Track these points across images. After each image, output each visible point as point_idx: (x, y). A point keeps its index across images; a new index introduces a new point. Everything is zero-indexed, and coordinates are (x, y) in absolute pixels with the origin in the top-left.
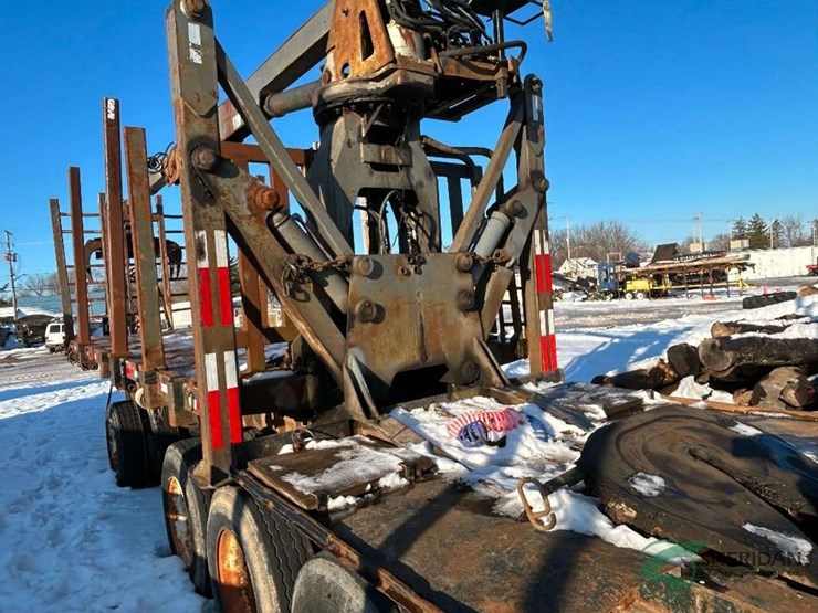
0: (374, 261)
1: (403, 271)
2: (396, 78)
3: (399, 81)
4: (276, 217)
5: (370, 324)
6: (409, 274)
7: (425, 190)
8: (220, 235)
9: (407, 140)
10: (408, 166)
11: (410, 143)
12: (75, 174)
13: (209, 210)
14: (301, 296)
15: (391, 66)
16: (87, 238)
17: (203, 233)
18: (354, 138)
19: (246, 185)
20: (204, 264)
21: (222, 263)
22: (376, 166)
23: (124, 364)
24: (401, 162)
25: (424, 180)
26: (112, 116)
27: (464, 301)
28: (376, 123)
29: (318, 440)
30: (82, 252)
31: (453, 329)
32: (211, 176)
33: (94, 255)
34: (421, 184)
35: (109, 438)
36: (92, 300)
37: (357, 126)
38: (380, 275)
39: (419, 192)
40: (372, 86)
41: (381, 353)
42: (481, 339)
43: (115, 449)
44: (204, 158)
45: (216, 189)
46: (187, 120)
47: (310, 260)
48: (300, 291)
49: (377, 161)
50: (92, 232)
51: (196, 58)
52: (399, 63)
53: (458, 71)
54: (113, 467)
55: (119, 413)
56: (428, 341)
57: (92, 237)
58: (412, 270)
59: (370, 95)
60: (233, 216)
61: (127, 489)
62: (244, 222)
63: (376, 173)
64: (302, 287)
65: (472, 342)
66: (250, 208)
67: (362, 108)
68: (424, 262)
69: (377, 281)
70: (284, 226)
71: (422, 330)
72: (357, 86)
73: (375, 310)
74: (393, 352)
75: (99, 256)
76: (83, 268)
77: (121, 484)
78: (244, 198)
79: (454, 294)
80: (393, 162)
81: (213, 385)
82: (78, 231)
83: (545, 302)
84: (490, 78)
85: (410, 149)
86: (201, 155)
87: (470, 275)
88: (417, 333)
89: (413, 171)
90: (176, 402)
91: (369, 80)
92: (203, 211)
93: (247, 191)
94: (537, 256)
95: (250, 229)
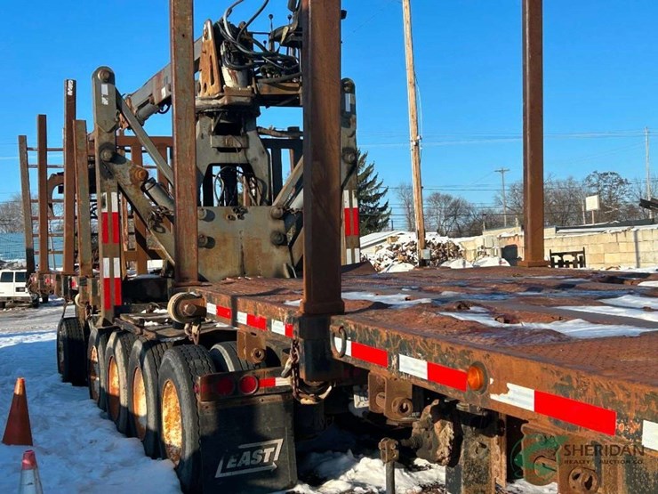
0: (207, 210)
1: (229, 217)
2: (224, 101)
3: (226, 102)
4: (147, 185)
5: (205, 249)
6: (234, 219)
7: (259, 163)
8: (114, 195)
9: (245, 131)
10: (245, 149)
11: (248, 133)
12: (42, 120)
13: (109, 181)
14: (160, 230)
15: (221, 94)
16: (50, 172)
17: (105, 194)
18: (205, 133)
19: (130, 168)
20: (105, 210)
21: (115, 209)
22: (221, 150)
23: (71, 279)
24: (239, 146)
25: (258, 157)
26: (70, 93)
27: (276, 238)
28: (222, 121)
29: (161, 309)
30: (46, 186)
31: (269, 256)
32: (111, 164)
33: (57, 188)
34: (255, 160)
35: (59, 350)
36: (52, 235)
37: (208, 124)
38: (212, 219)
39: (253, 165)
40: (214, 102)
41: (211, 266)
42: (290, 265)
43: (63, 359)
44: (107, 155)
45: (113, 170)
46: (99, 134)
47: (166, 209)
48: (160, 227)
49: (222, 146)
50: (56, 167)
51: (105, 102)
52: (225, 92)
53: (270, 91)
54: (60, 371)
55: (67, 325)
56: (247, 263)
57: (55, 171)
58: (236, 217)
59: (213, 108)
60: (122, 184)
61: (69, 384)
62: (128, 188)
63: (221, 154)
64: (161, 224)
65: (282, 266)
66: (131, 180)
67: (210, 115)
68: (246, 211)
69: (210, 223)
70: (152, 190)
71: (243, 254)
72: (205, 102)
73: (207, 240)
74: (220, 268)
75: (61, 191)
76: (46, 202)
77: (65, 380)
78: (128, 174)
79: (269, 233)
80: (234, 146)
81: (107, 274)
82: (43, 166)
83: (352, 242)
84: (294, 92)
85: (247, 137)
86: (105, 154)
87: (282, 222)
88: (238, 256)
89: (249, 151)
90: (93, 291)
91: (212, 99)
92: (105, 182)
93: (130, 170)
94: (346, 210)
95: (131, 191)
